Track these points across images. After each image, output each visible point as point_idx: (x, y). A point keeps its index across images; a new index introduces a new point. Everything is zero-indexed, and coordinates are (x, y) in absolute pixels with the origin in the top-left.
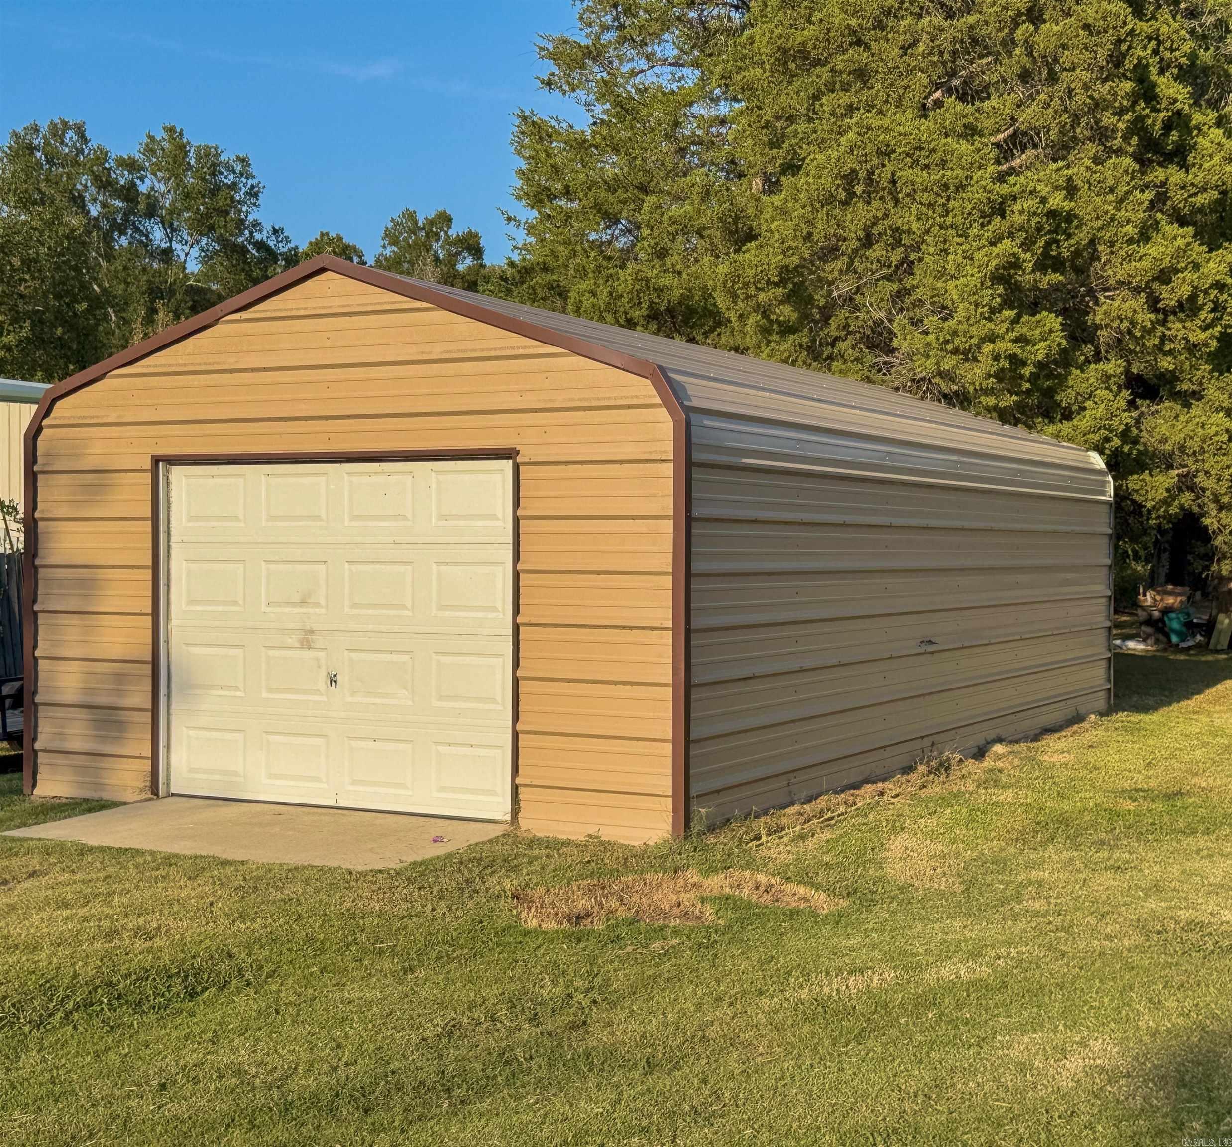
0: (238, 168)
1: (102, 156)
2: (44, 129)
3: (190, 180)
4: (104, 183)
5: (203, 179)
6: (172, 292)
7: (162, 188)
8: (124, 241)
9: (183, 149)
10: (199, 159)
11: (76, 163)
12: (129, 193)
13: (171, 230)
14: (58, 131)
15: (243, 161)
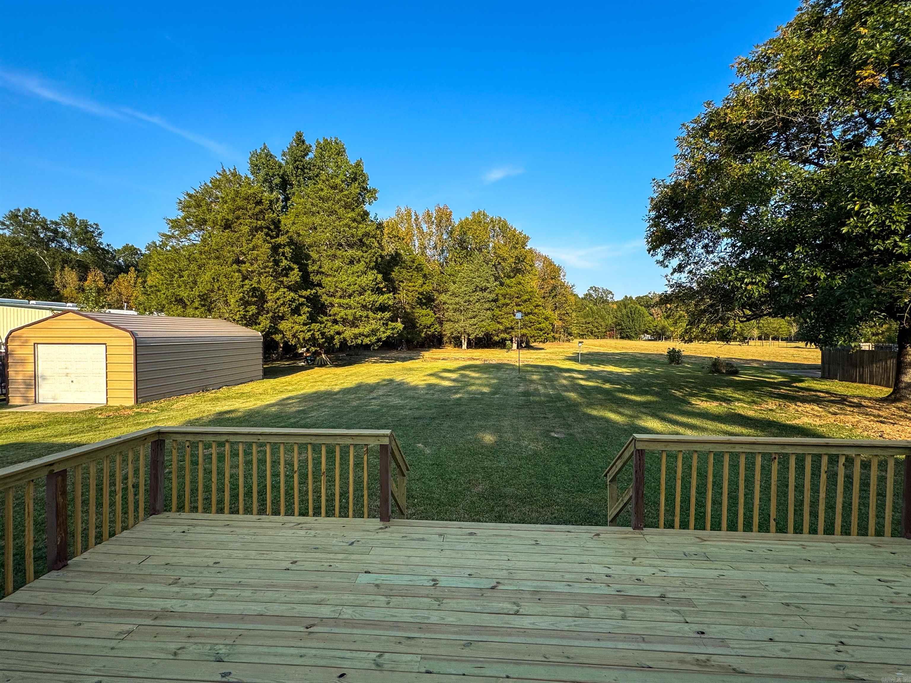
0: (95, 226)
1: (44, 221)
2: (22, 210)
3: (77, 229)
4: (46, 228)
5: (82, 229)
6: (71, 262)
7: (67, 230)
8: (53, 245)
9: (75, 220)
10: (80, 223)
11: (35, 221)
12: (55, 232)
13: (71, 243)
14: (28, 211)
15: (96, 225)
